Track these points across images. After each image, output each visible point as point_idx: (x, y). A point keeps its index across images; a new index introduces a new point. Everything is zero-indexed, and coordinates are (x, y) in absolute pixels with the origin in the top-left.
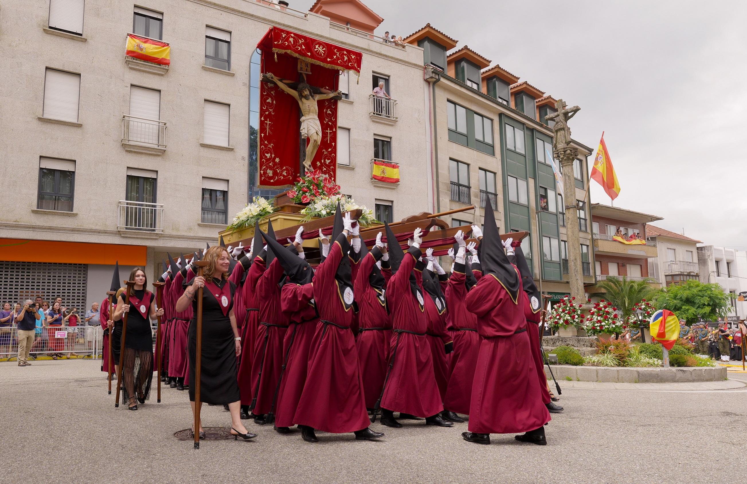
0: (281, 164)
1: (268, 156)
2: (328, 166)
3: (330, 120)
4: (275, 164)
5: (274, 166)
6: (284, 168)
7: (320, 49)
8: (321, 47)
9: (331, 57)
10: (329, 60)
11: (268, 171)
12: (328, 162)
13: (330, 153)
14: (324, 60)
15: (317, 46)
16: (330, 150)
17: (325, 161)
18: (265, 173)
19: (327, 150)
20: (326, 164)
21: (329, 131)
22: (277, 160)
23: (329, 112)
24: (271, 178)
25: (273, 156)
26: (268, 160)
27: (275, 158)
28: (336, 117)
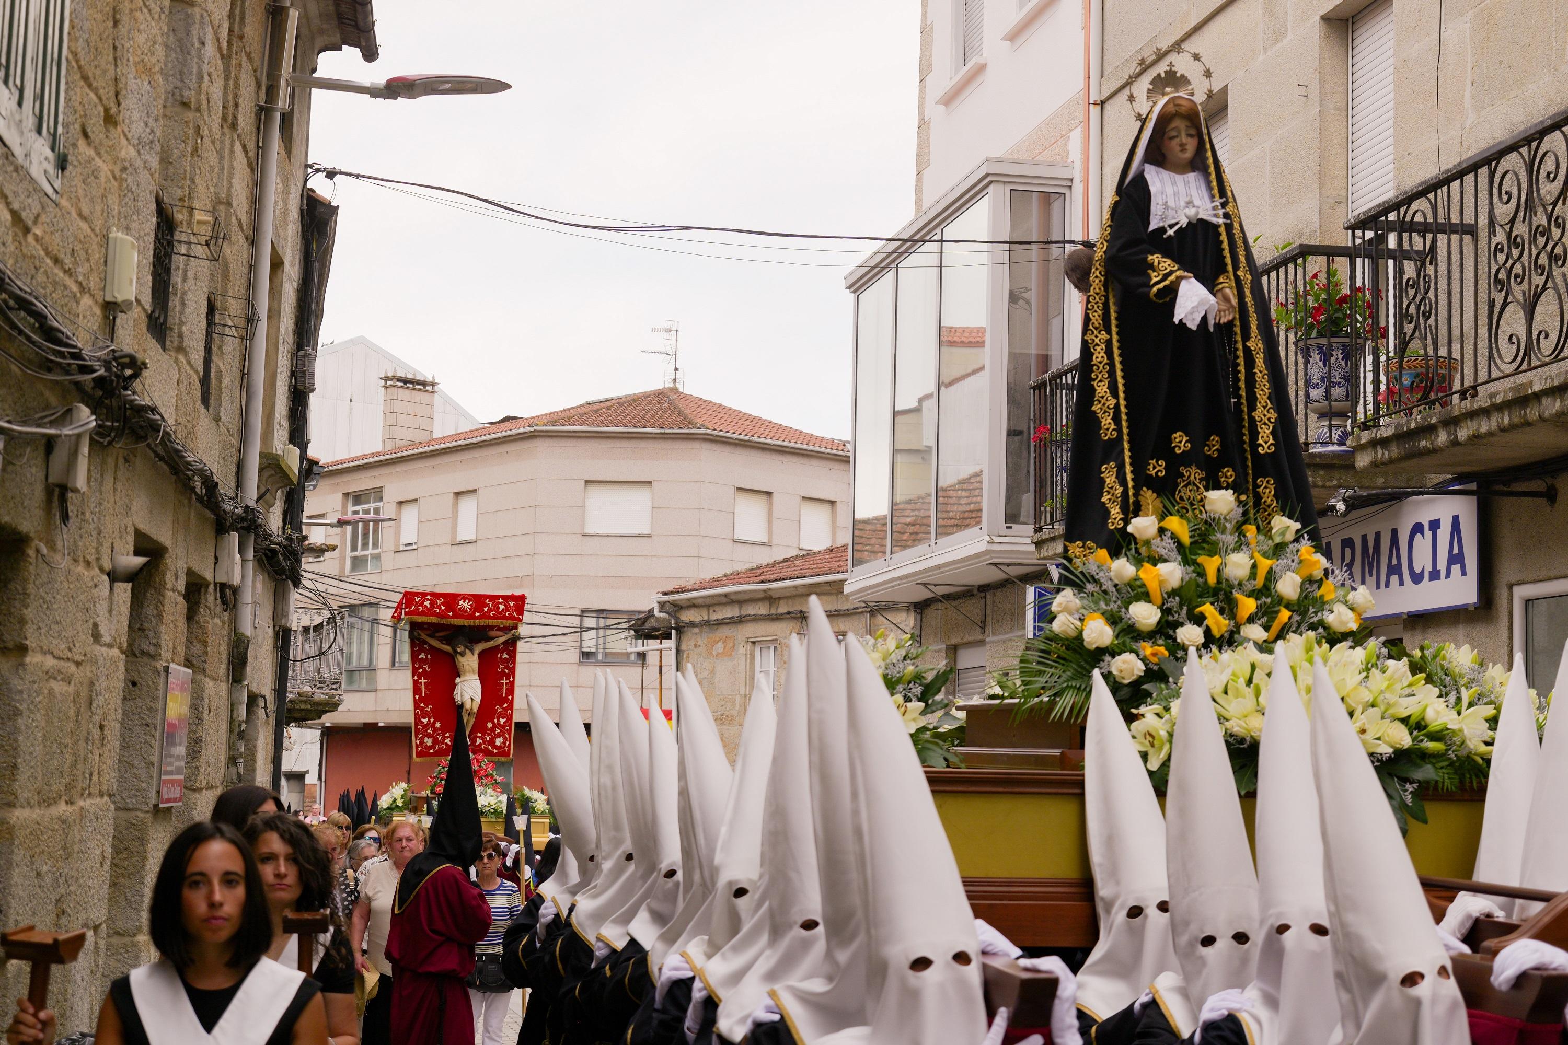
0: (443, 730)
1: (425, 721)
2: (503, 727)
3: (507, 667)
4: (435, 729)
5: (434, 732)
6: (447, 735)
7: (465, 605)
8: (467, 601)
9: (481, 611)
10: (477, 614)
11: (426, 740)
12: (502, 721)
13: (506, 709)
14: (472, 616)
15: (461, 602)
16: (505, 705)
17: (498, 720)
18: (422, 742)
19: (501, 706)
20: (499, 724)
21: (504, 681)
22: (438, 725)
23: (505, 656)
24: (430, 748)
25: (432, 720)
26: (425, 727)
27: (434, 723)
28: (514, 662)
